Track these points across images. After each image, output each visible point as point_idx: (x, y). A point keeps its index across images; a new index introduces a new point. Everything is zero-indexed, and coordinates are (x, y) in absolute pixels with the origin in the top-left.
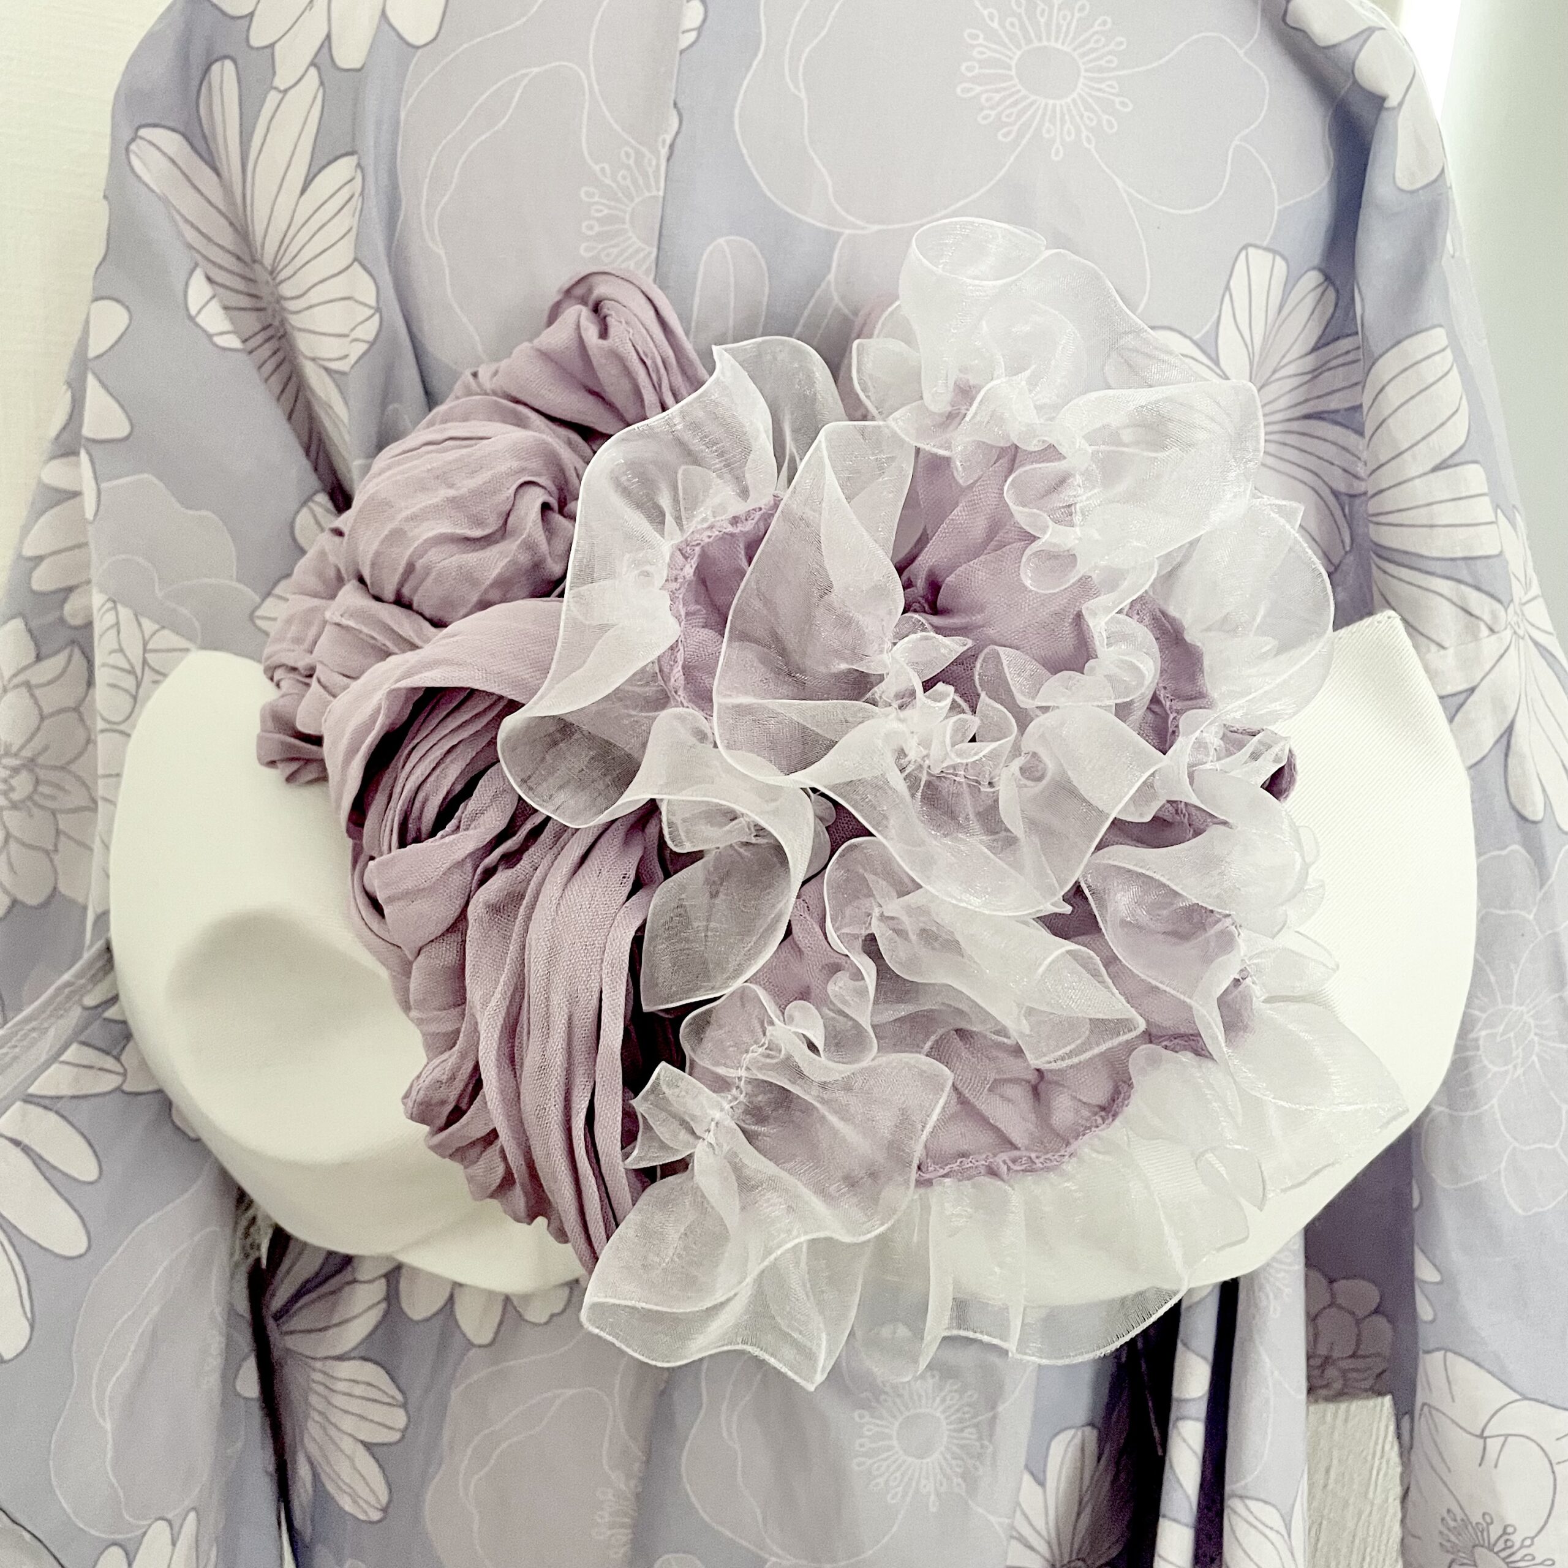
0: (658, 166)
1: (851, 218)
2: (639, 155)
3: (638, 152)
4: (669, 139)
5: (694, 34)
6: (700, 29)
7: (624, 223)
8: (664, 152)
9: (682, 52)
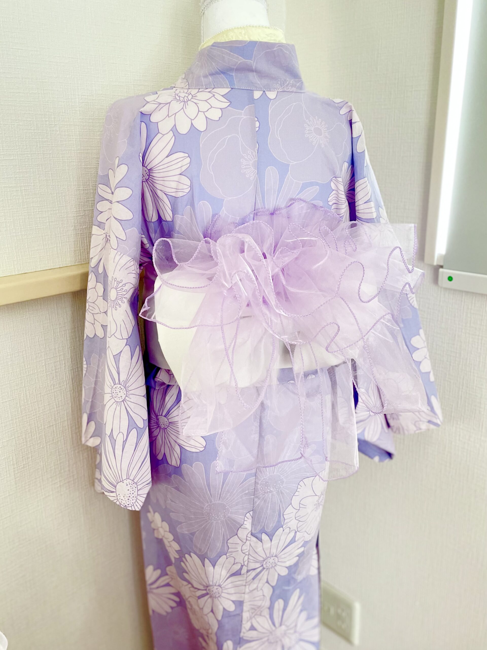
0: (256, 155)
1: (291, 161)
2: (252, 153)
3: (251, 152)
4: (257, 149)
5: (258, 128)
6: (259, 127)
7: (250, 165)
8: (257, 151)
9: (257, 131)
